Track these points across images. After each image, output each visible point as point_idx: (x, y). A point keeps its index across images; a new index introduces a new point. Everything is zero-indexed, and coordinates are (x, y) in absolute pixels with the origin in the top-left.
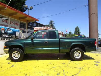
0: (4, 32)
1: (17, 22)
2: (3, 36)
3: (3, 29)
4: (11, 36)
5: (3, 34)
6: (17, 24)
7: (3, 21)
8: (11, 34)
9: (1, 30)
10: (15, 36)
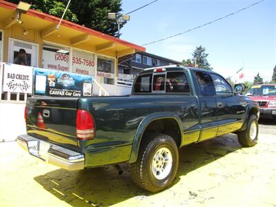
0: (54, 83)
1: (90, 59)
2: (54, 93)
3: (52, 75)
4: (70, 92)
5: (52, 87)
6: (91, 64)
7: (57, 56)
8: (71, 88)
9: (47, 80)
10: (82, 94)
